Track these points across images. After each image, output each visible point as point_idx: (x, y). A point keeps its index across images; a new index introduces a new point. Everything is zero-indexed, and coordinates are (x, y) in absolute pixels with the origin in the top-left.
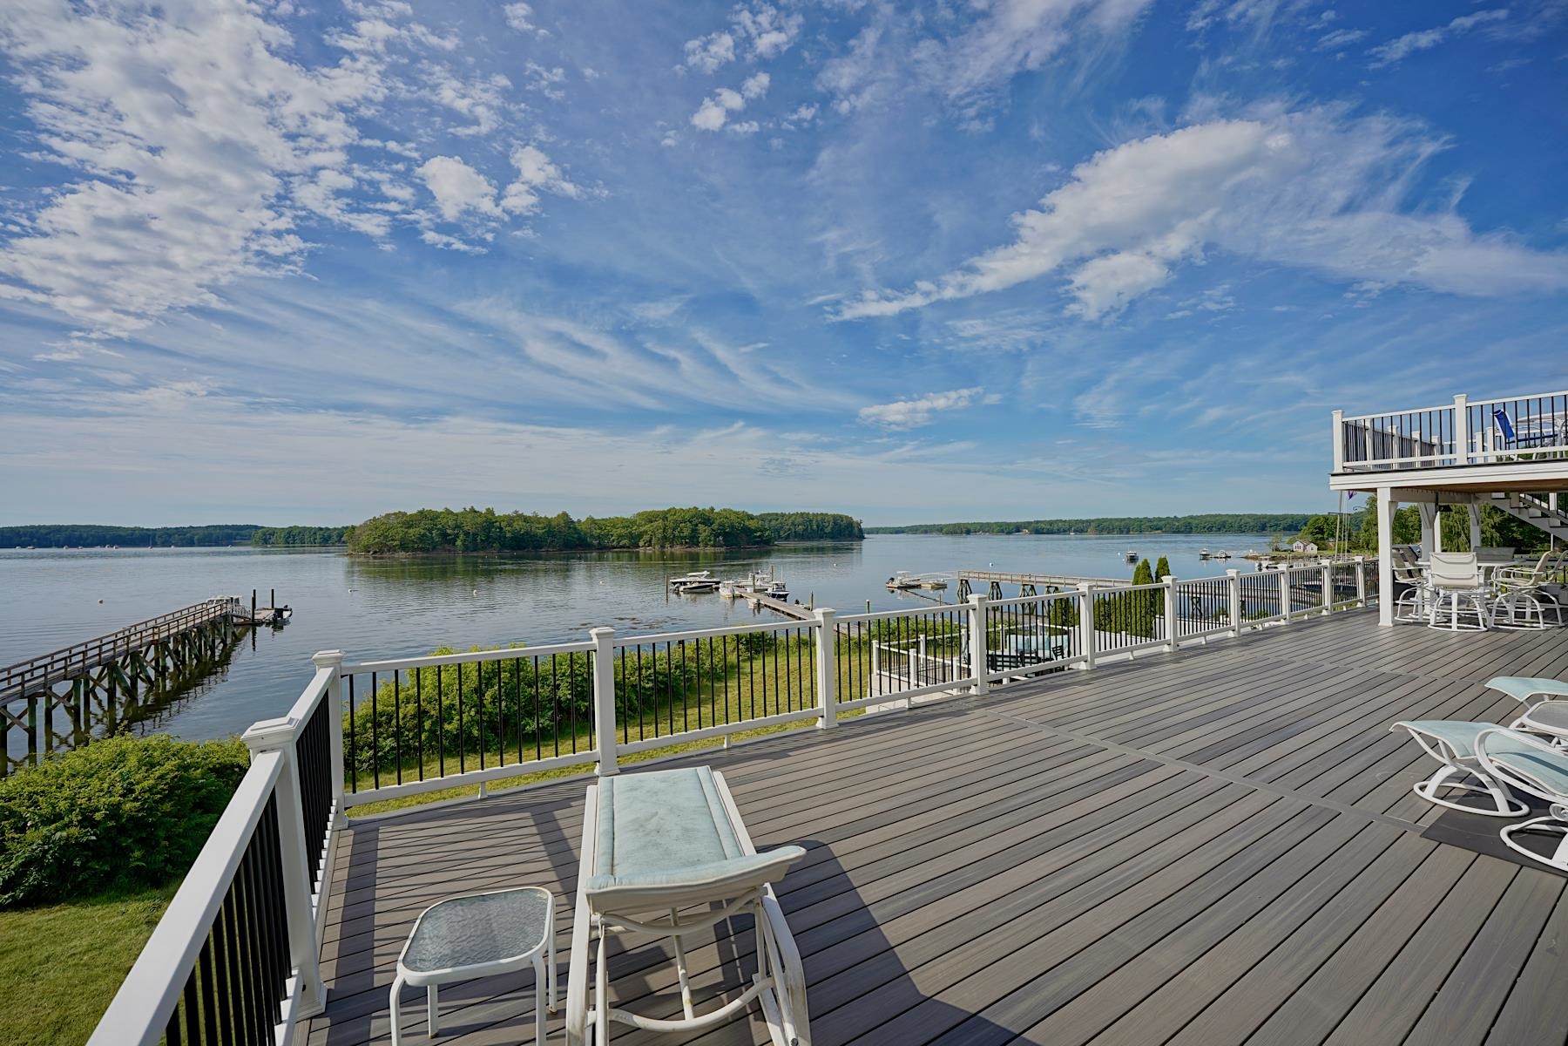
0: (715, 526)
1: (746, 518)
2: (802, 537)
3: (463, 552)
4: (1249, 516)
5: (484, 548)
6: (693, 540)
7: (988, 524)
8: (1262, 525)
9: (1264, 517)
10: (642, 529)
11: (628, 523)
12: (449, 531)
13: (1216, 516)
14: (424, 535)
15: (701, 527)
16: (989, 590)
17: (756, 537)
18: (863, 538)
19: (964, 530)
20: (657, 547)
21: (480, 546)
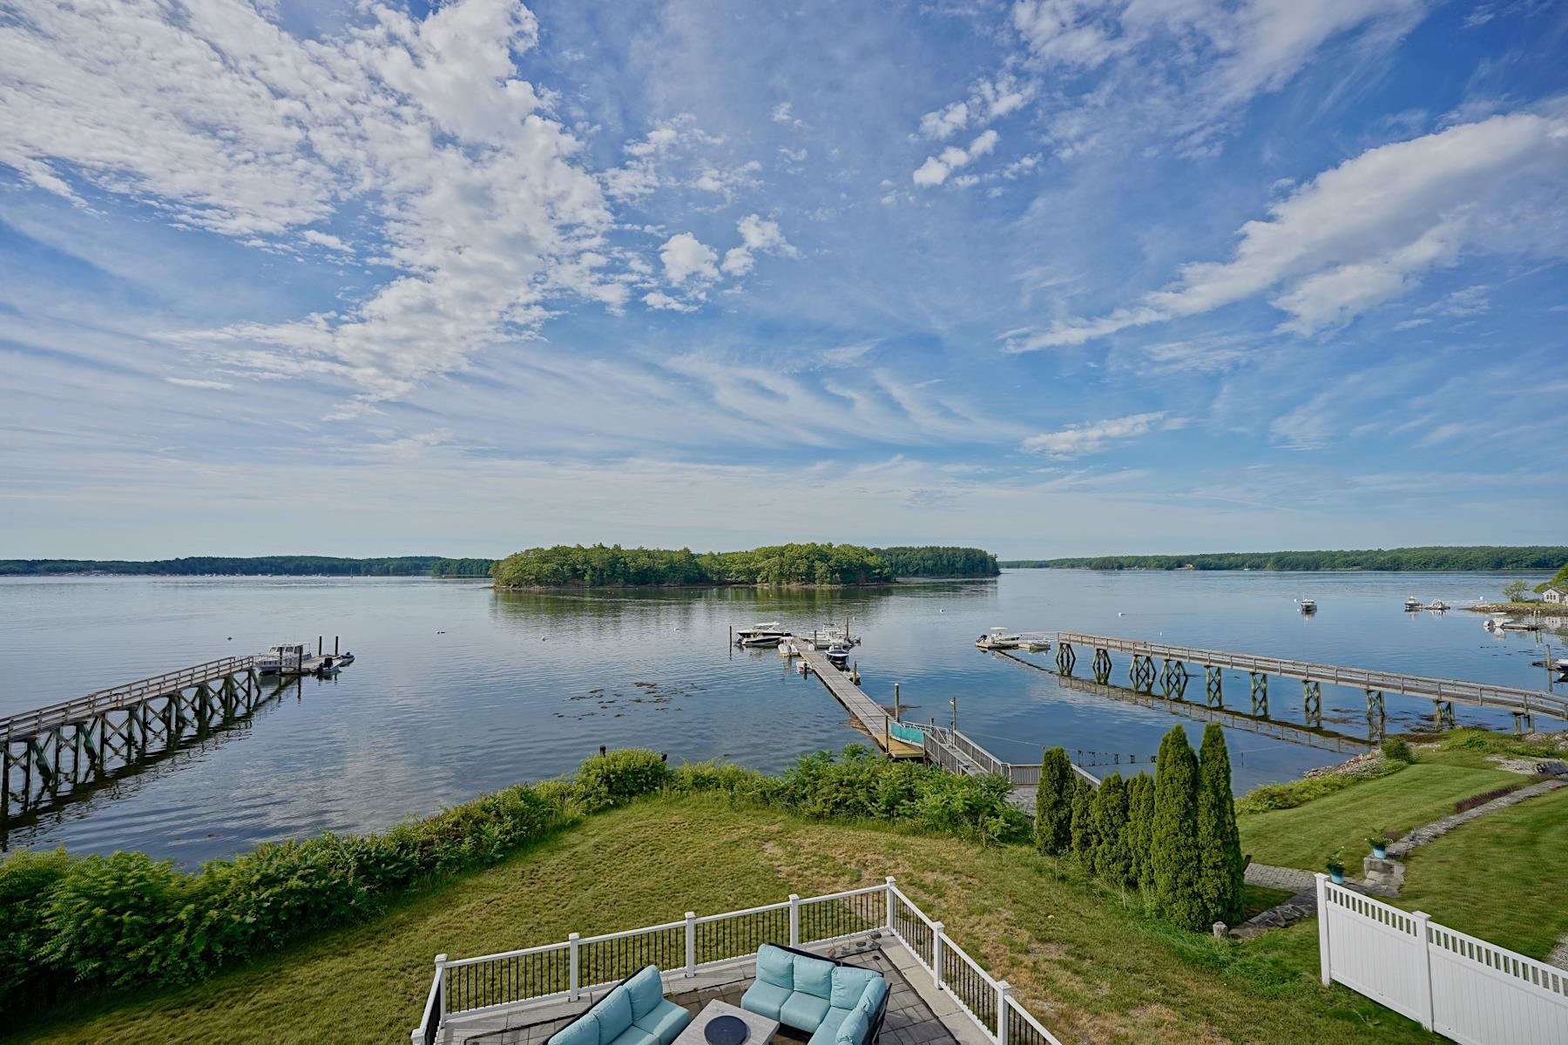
0: (832, 563)
1: (864, 555)
2: (930, 572)
3: (591, 586)
4: (1482, 549)
5: (609, 583)
6: (809, 577)
7: (1145, 559)
8: (1498, 562)
9: (1502, 550)
10: (759, 565)
11: (748, 558)
12: (578, 567)
13: (1435, 548)
14: (557, 570)
15: (817, 564)
17: (875, 574)
18: (997, 573)
19: (1116, 565)
20: (774, 583)
21: (606, 581)
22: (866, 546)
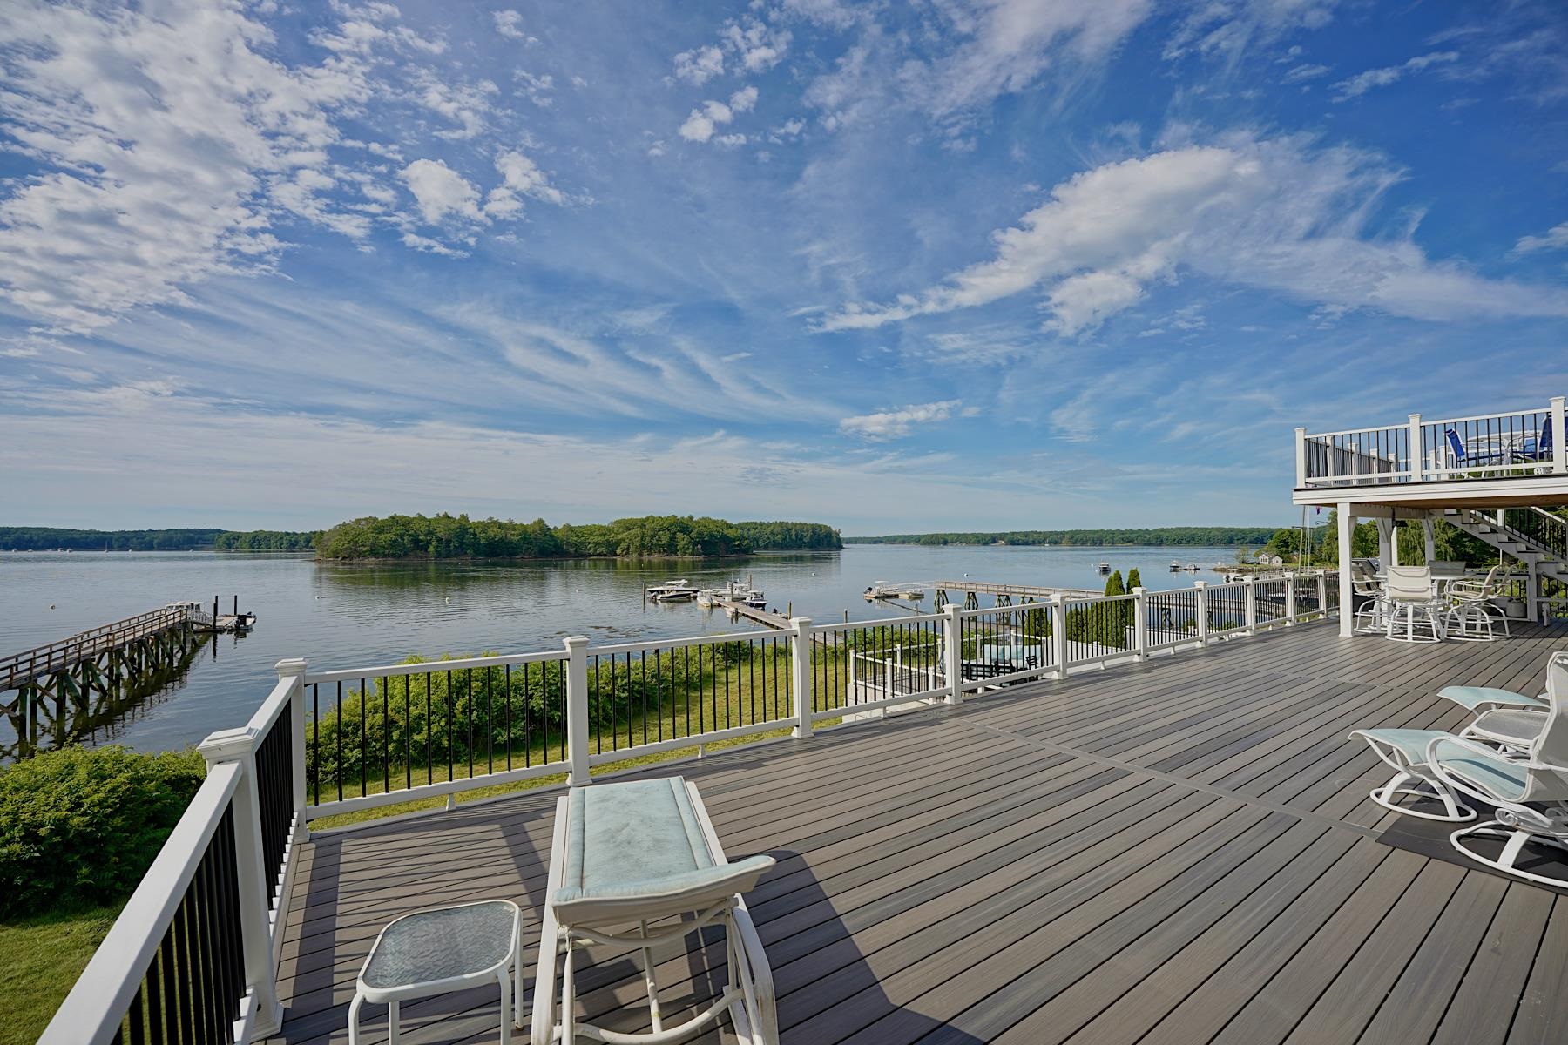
0: (693, 535)
1: (725, 527)
2: (780, 546)
3: (436, 558)
4: (1217, 529)
5: (456, 555)
6: (671, 548)
7: (965, 535)
8: (1230, 539)
9: (1231, 530)
10: (620, 537)
11: (605, 531)
12: (421, 538)
13: (1186, 529)
14: (396, 540)
15: (679, 535)
16: (966, 600)
17: (735, 545)
18: (841, 548)
19: (942, 540)
20: (635, 555)
21: (453, 553)
22: (725, 519)
